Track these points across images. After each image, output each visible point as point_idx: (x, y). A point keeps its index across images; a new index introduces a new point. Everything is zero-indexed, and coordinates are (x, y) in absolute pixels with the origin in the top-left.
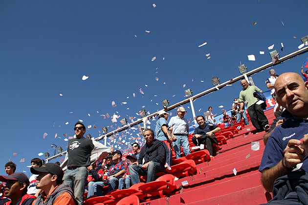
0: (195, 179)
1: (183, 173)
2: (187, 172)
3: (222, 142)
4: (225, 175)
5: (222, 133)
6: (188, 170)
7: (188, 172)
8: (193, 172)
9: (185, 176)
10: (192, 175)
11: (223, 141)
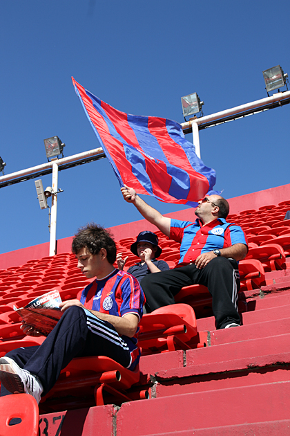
0: (193, 362)
1: (161, 340)
2: (170, 339)
3: (272, 262)
4: (278, 363)
5: (275, 238)
6: (176, 333)
7: (174, 338)
8: (188, 340)
9: (164, 347)
10: (185, 349)
11: (275, 259)
